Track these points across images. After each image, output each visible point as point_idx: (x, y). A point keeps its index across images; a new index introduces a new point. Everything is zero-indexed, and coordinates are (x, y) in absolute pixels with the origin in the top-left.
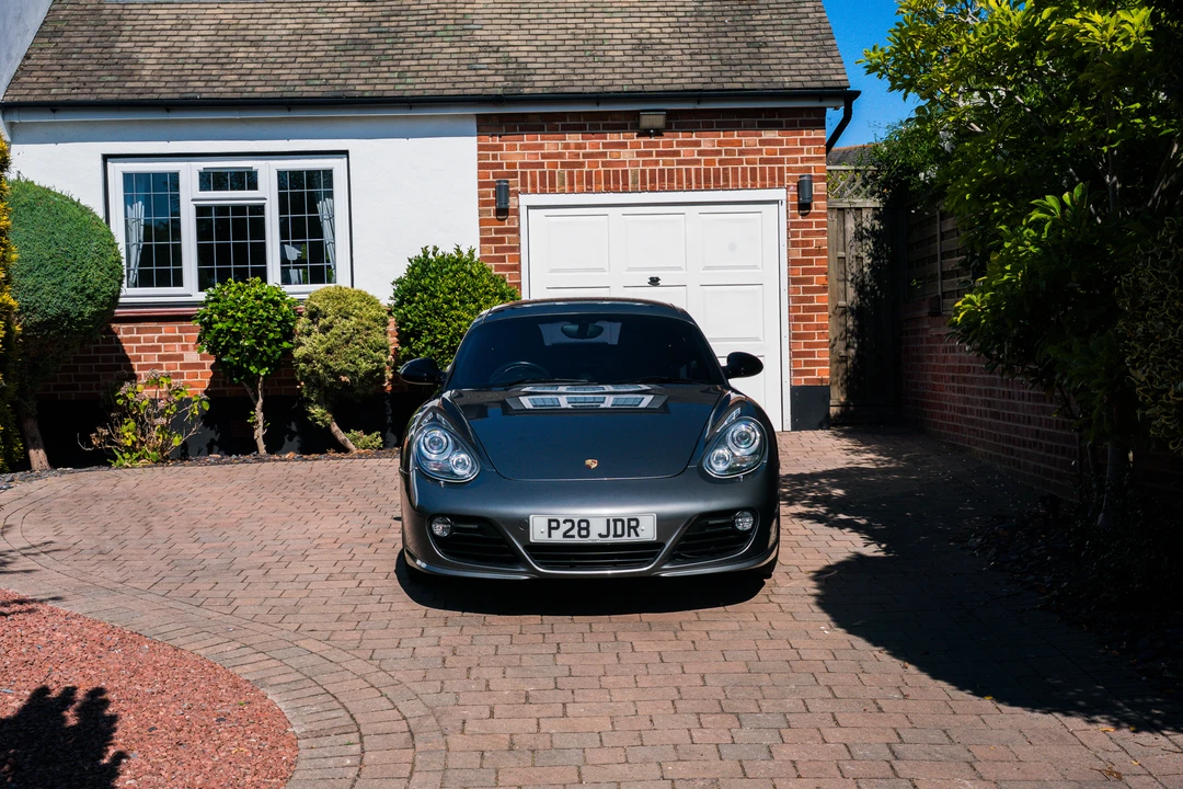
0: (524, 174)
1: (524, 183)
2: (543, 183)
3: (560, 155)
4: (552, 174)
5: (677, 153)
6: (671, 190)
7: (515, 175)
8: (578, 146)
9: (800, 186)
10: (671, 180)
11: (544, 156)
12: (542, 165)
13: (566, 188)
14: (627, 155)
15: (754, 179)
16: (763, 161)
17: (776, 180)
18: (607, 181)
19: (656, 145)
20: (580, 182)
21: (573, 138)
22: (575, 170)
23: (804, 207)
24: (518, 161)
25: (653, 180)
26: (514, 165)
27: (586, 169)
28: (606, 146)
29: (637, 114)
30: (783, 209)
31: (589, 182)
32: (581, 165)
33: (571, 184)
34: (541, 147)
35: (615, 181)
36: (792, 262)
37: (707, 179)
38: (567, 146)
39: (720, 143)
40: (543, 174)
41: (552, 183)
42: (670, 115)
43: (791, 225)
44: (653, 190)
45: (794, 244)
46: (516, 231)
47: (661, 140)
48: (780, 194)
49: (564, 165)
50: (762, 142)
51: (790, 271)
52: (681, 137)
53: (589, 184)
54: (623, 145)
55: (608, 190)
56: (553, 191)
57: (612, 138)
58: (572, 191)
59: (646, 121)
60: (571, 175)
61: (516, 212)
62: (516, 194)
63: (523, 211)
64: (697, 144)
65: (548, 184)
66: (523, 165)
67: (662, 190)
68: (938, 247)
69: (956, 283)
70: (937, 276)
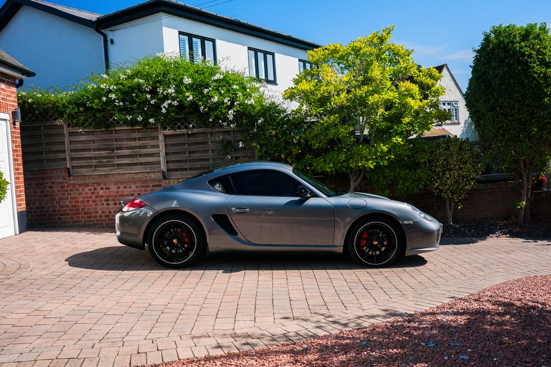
9: (13, 114)
15: (1, 108)
16: (2, 99)
17: (6, 109)
23: (14, 124)
30: (9, 123)
36: (13, 151)
43: (11, 132)
45: (13, 141)
48: (7, 116)
50: (1, 89)
51: (13, 156)
68: (67, 146)
69: (94, 162)
70: (65, 159)
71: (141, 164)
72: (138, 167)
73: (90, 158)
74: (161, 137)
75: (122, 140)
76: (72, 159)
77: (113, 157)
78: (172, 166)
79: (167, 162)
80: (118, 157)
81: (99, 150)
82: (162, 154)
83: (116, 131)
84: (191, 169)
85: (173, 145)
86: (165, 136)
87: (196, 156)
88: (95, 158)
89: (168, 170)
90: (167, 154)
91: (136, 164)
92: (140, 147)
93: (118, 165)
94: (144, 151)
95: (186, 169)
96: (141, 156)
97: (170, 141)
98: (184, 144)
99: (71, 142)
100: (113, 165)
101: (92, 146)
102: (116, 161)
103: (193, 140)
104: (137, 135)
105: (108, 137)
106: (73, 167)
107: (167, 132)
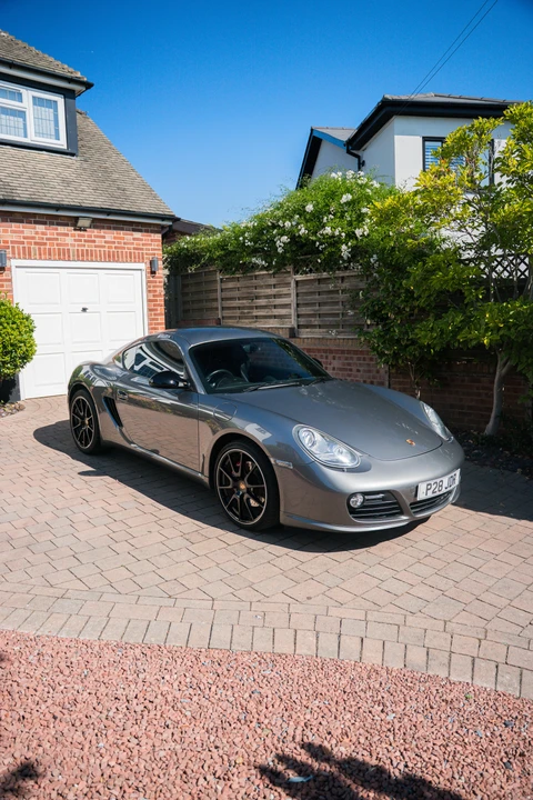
0: (13, 247)
1: (13, 253)
2: (24, 253)
3: (33, 238)
4: (29, 248)
5: (94, 241)
6: (92, 261)
7: (8, 247)
8: (43, 233)
9: (151, 263)
10: (92, 255)
11: (24, 238)
12: (23, 243)
13: (38, 257)
14: (69, 240)
15: (131, 258)
16: (134, 249)
17: (140, 259)
18: (59, 255)
19: (84, 236)
20: (45, 254)
21: (40, 228)
22: (42, 247)
23: (153, 273)
24: (10, 239)
25: (83, 255)
26: (7, 242)
27: (48, 247)
28: (58, 234)
29: (77, 219)
30: (144, 273)
31: (50, 254)
32: (45, 244)
33: (40, 255)
34: (23, 232)
35: (64, 255)
36: (149, 301)
37: (109, 256)
38: (37, 233)
39: (115, 238)
40: (24, 248)
41: (30, 254)
42: (94, 220)
43: (148, 282)
44: (83, 260)
45: (150, 291)
46: (10, 280)
47: (85, 233)
48: (142, 266)
49: (36, 243)
50: (134, 239)
51: (148, 305)
52: (96, 232)
53: (50, 255)
54: (67, 235)
55: (60, 259)
56: (30, 258)
57: (61, 229)
58: (40, 259)
59: (81, 223)
60: (40, 249)
61: (10, 269)
62: (10, 258)
63: (13, 269)
64: (104, 237)
65: (28, 254)
66: (12, 242)
67: (88, 260)
68: (219, 295)
69: (237, 313)
70: (217, 309)
71: (275, 317)
72: (272, 320)
73: (234, 308)
74: (293, 284)
75: (261, 287)
76: (223, 308)
77: (251, 308)
78: (303, 321)
79: (298, 316)
80: (257, 307)
81: (243, 298)
82: (294, 306)
83: (256, 276)
84: (320, 327)
85: (306, 294)
86: (297, 282)
87: (325, 309)
88: (239, 308)
89: (299, 326)
90: (298, 305)
91: (270, 317)
92: (275, 296)
93: (256, 317)
94: (278, 301)
95: (314, 326)
96: (275, 307)
97: (303, 289)
98: (313, 293)
99: (222, 290)
100: (252, 317)
101: (236, 294)
102: (256, 312)
103: (324, 287)
104: (273, 281)
105: (248, 283)
106: (223, 318)
107: (299, 277)
